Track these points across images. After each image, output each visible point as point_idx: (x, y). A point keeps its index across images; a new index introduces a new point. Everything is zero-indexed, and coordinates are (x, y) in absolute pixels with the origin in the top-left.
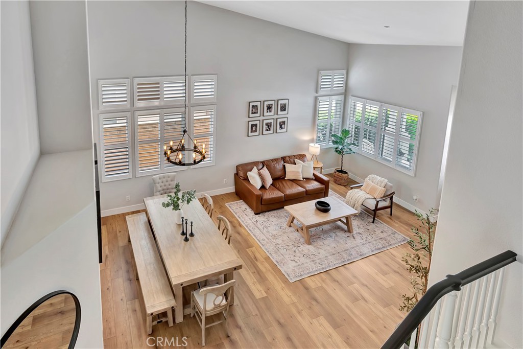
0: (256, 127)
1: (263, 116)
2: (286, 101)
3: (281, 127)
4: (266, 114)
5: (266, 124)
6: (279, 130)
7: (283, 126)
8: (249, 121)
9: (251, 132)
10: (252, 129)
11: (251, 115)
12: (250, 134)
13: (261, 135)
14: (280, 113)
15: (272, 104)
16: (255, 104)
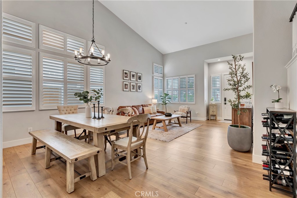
0: (127, 86)
1: (130, 80)
2: (141, 75)
3: (139, 89)
4: (132, 79)
5: (132, 85)
6: (138, 90)
7: (140, 88)
8: (123, 82)
9: (125, 88)
10: (125, 87)
11: (125, 78)
12: (125, 90)
13: (130, 92)
14: (138, 80)
15: (134, 74)
16: (126, 72)
